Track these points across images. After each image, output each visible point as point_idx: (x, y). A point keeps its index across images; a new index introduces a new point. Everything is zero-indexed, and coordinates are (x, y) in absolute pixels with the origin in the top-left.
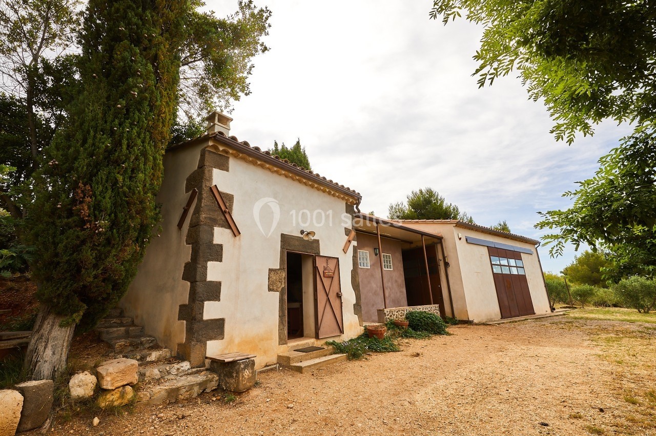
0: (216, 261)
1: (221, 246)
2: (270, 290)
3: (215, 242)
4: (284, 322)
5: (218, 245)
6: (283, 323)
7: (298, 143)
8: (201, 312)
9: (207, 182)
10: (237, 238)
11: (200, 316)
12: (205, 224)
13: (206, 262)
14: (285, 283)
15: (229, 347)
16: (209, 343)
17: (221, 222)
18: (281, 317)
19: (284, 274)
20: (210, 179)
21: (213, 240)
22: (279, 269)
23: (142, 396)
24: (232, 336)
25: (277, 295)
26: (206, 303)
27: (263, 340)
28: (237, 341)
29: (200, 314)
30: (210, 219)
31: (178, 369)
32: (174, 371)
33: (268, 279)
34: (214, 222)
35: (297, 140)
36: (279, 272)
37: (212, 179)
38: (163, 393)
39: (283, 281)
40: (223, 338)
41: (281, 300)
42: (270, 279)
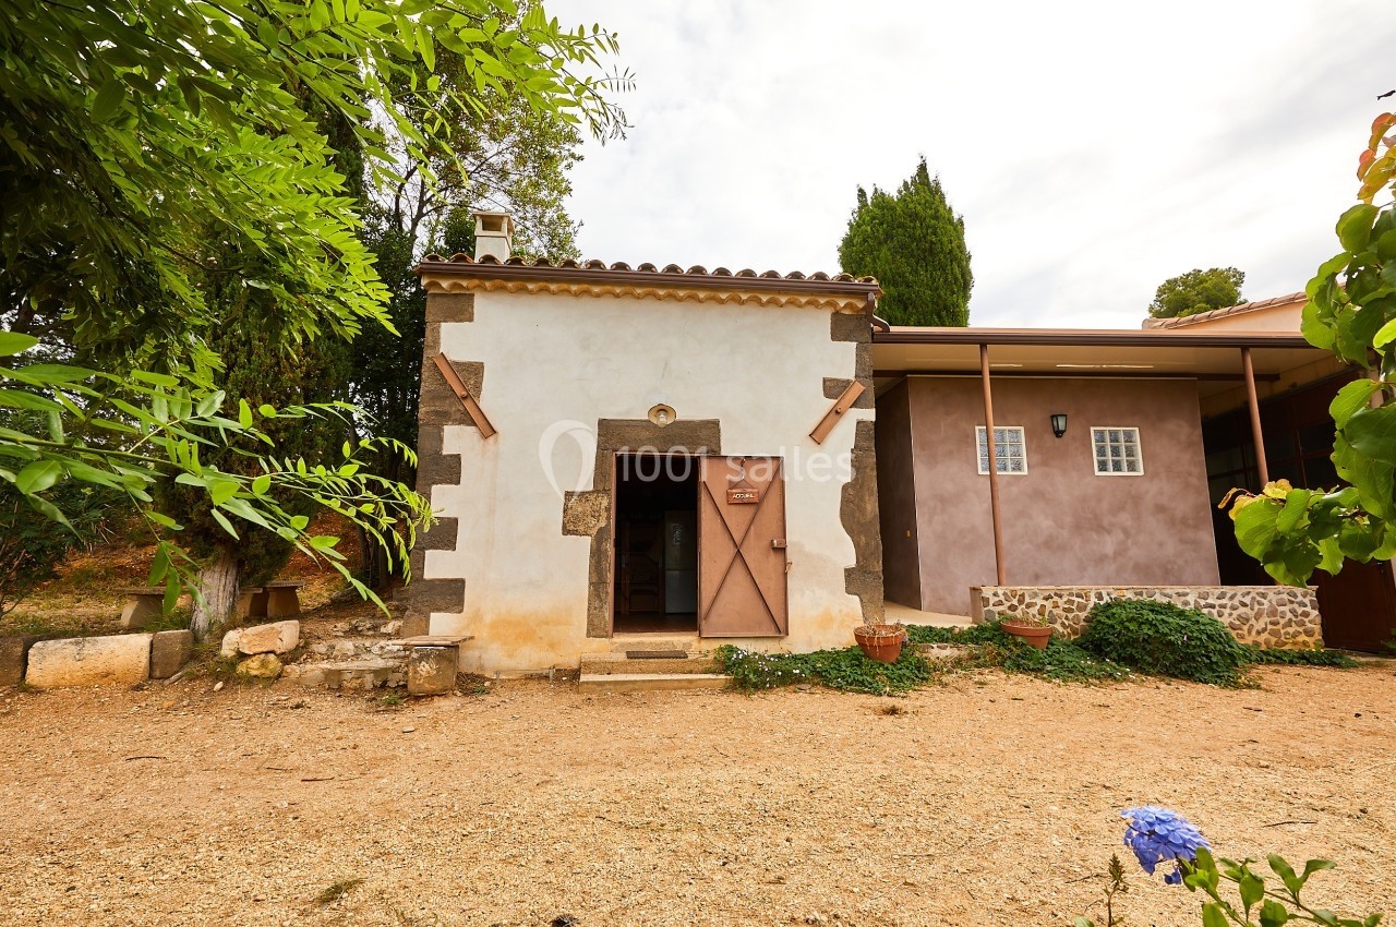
0: (448, 483)
1: (457, 458)
2: (566, 531)
3: (444, 453)
4: (603, 596)
5: (451, 456)
6: (599, 597)
7: (923, 168)
8: (421, 566)
9: (429, 351)
10: (491, 439)
11: (419, 573)
12: (427, 424)
13: (430, 486)
14: (608, 518)
15: (473, 626)
16: (434, 616)
17: (458, 416)
18: (596, 585)
19: (607, 502)
20: (436, 342)
21: (441, 449)
22: (593, 492)
23: (289, 670)
24: (479, 610)
25: (585, 543)
26: (428, 553)
27: (547, 624)
28: (488, 618)
29: (418, 569)
30: (437, 413)
31: (382, 648)
32: (375, 649)
33: (565, 511)
34: (444, 417)
35: (920, 162)
36: (592, 497)
37: (439, 343)
38: (318, 672)
39: (605, 514)
40: (461, 612)
41: (597, 553)
42: (570, 512)
